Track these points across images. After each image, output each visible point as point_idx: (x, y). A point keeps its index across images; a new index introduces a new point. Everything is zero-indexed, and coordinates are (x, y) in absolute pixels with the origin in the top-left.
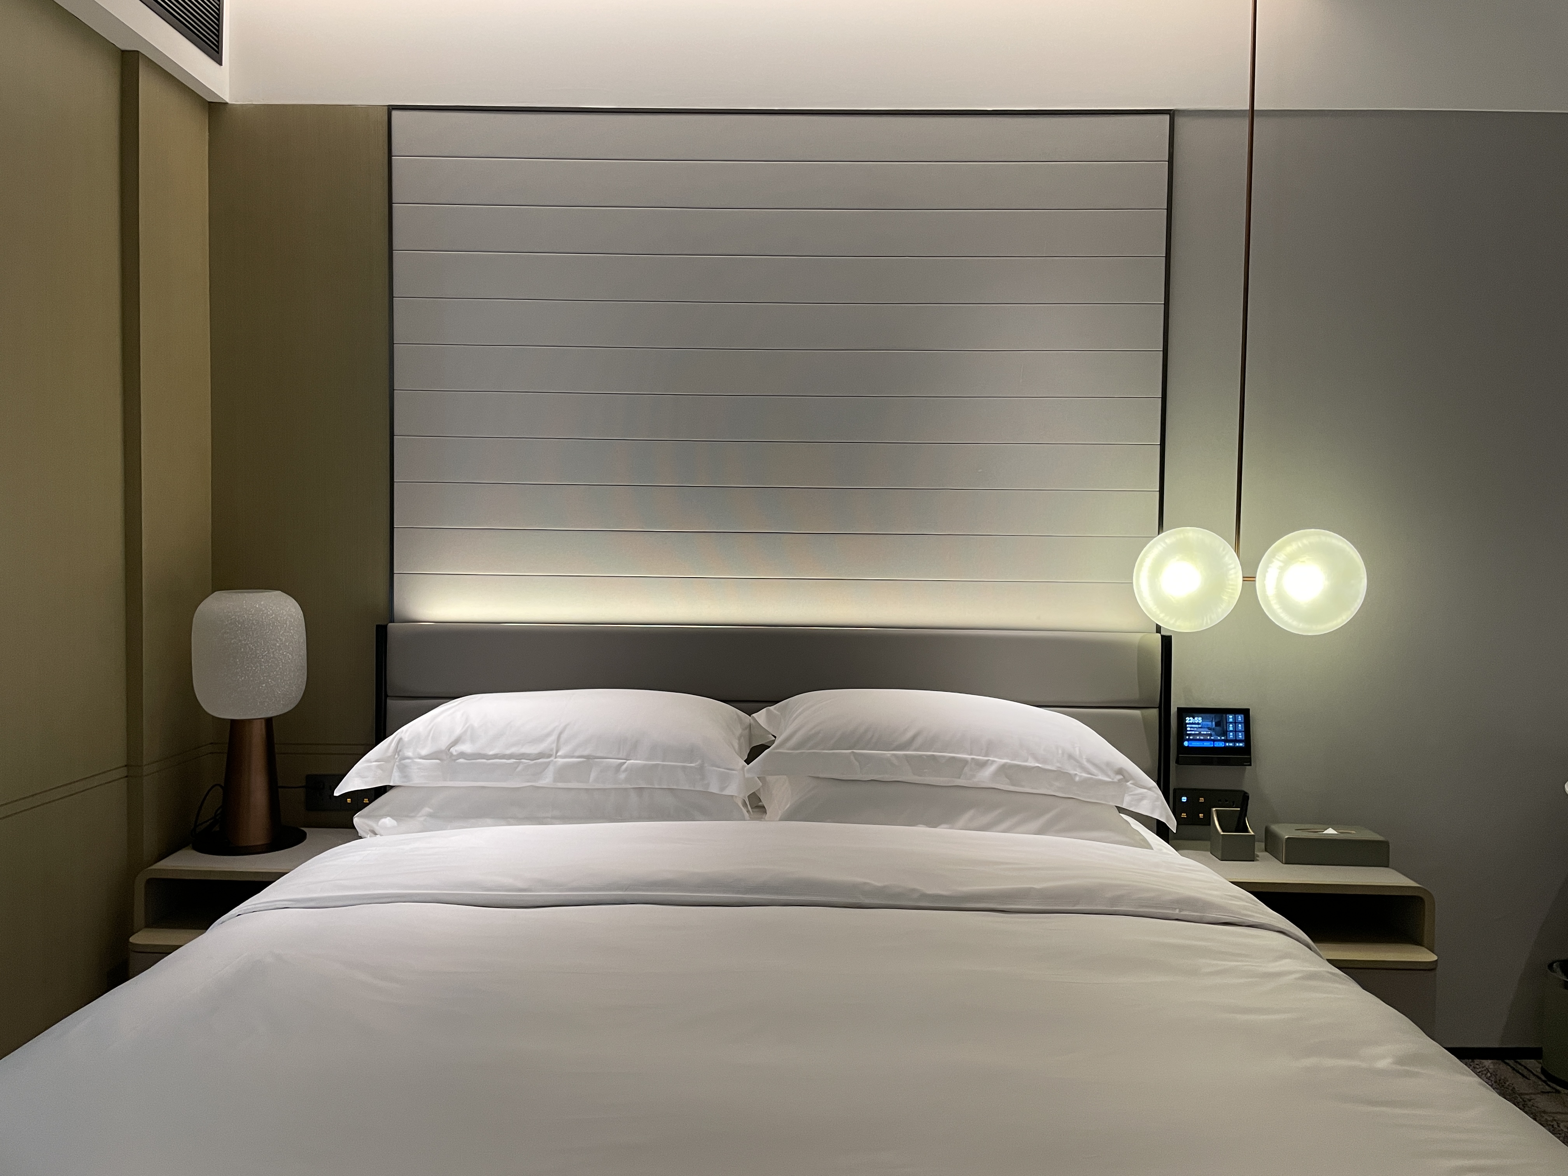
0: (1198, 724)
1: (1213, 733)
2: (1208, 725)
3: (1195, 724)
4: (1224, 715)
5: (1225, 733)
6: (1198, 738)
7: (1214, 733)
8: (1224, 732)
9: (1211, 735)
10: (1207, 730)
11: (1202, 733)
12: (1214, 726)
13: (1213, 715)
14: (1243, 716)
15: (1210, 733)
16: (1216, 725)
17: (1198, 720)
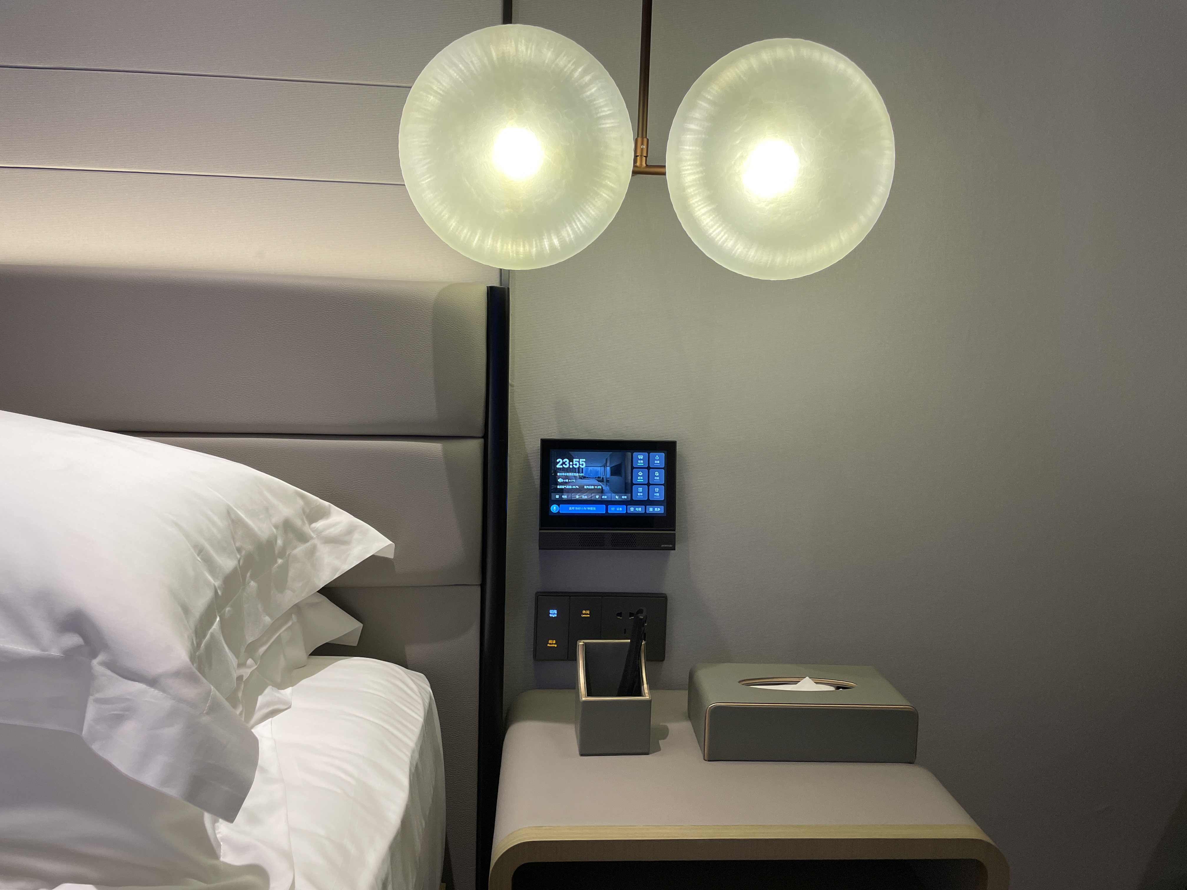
0: (579, 470)
1: (606, 488)
2: (597, 472)
3: (573, 470)
4: (630, 454)
5: (628, 487)
6: (577, 497)
7: (608, 488)
8: (626, 484)
9: (602, 492)
10: (596, 482)
11: (585, 487)
12: (608, 475)
13: (608, 454)
14: (663, 455)
15: (600, 487)
16: (612, 474)
17: (580, 462)
